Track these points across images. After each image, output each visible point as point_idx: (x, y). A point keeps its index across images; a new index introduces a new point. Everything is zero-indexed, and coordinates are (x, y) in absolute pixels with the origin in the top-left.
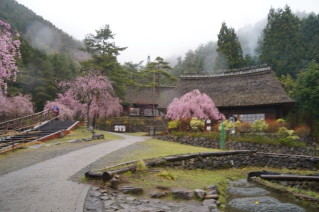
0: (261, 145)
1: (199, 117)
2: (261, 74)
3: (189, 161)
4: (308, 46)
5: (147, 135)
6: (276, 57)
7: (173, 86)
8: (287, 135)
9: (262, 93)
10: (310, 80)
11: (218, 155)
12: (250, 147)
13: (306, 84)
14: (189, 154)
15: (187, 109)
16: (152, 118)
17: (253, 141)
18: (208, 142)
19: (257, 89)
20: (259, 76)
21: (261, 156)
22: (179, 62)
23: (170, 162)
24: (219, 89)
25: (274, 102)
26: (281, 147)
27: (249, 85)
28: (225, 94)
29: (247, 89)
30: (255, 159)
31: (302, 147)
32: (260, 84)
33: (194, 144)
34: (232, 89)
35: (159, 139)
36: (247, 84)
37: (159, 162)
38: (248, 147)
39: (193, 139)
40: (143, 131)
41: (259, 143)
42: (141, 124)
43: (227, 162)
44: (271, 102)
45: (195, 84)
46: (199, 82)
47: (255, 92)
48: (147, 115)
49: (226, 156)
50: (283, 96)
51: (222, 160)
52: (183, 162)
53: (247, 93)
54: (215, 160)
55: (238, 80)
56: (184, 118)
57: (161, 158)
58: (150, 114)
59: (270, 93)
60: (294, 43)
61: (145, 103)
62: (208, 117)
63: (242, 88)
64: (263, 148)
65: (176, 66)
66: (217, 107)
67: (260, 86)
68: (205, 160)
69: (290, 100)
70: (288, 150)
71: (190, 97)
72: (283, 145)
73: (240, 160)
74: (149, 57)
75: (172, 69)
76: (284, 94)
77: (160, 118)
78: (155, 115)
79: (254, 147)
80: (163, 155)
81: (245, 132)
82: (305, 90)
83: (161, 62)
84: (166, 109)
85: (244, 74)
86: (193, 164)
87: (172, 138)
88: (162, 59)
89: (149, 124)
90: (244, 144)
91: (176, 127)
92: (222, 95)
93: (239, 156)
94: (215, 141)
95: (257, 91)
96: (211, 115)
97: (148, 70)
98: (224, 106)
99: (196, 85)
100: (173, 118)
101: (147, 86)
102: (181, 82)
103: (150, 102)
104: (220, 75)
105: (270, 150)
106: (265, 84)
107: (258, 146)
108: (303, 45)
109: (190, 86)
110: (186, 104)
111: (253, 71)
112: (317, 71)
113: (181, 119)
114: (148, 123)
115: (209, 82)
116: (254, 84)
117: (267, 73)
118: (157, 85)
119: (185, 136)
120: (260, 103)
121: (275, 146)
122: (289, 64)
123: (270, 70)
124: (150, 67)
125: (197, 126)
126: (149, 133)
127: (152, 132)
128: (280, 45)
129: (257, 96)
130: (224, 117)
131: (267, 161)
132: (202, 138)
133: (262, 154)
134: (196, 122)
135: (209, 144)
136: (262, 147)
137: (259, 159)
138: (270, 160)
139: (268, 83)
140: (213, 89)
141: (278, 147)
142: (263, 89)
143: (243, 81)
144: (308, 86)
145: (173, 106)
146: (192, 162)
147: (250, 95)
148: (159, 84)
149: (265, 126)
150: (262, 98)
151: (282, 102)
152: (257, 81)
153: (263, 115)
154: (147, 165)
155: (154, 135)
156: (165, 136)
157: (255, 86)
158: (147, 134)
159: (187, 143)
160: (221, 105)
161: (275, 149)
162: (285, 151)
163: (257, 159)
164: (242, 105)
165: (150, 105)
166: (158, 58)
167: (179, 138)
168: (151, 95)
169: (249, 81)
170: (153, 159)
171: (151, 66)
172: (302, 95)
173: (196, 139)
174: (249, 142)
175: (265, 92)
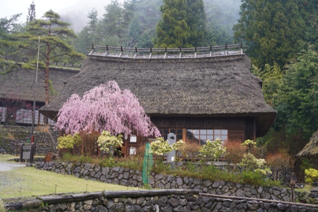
0: (213, 182)
1: (114, 131)
2: (228, 60)
3: (83, 204)
4: (310, 18)
5: (17, 161)
6: (259, 32)
7: (77, 69)
8: (255, 166)
9: (226, 93)
10: (301, 78)
11: (134, 196)
12: (196, 185)
13: (297, 83)
14: (85, 193)
15: (94, 116)
16: (31, 128)
17: (201, 175)
18: (126, 175)
19: (219, 87)
20: (224, 64)
21: (205, 199)
22: (93, 23)
23: (49, 204)
24: (156, 81)
25: (244, 111)
26: (243, 186)
27: (207, 78)
28: (165, 91)
29: (203, 85)
30: (194, 205)
31: (275, 187)
32: (225, 79)
33: (102, 178)
34: (178, 83)
35: (40, 167)
36: (204, 76)
37: (29, 202)
38: (193, 186)
39: (101, 170)
40: (11, 152)
41: (210, 180)
42: (7, 138)
43: (149, 207)
44: (238, 110)
45: (113, 70)
46: (122, 66)
47: (215, 92)
48: (21, 122)
49: (147, 198)
50: (258, 101)
51: (140, 205)
52: (73, 205)
53: (202, 92)
54: (128, 203)
55: (190, 68)
56: (88, 130)
57: (35, 198)
58: (29, 120)
59: (238, 94)
60: (290, 10)
61: (17, 98)
62: (130, 131)
63: (194, 83)
64: (216, 188)
65: (86, 29)
66: (149, 115)
67: (224, 81)
68: (111, 204)
69: (268, 109)
70: (254, 191)
71: (102, 93)
72: (248, 182)
73: (171, 205)
74: (33, 7)
75: (75, 37)
76: (260, 97)
77: (46, 129)
78: (36, 123)
79: (202, 185)
80: (38, 194)
81: (190, 160)
82: (293, 93)
83: (56, 22)
84: (57, 112)
85: (200, 59)
86: (90, 210)
87: (64, 167)
88: (57, 16)
89: (24, 140)
90: (186, 181)
91: (72, 146)
92: (160, 94)
93: (169, 198)
94: (138, 175)
95: (218, 90)
96: (136, 128)
97: (28, 34)
98: (162, 112)
99: (116, 72)
100: (67, 130)
101: (24, 65)
102: (88, 64)
103: (28, 95)
104: (160, 57)
105: (227, 191)
106: (233, 78)
107: (208, 183)
108: (303, 16)
109: (105, 72)
110: (93, 105)
111: (216, 54)
112: (312, 64)
113: (81, 133)
114: (21, 136)
115: (139, 68)
116: (214, 77)
117: (238, 60)
118: (45, 66)
119: (88, 164)
120: (221, 112)
121: (234, 184)
122: (278, 45)
123: (243, 55)
124: (32, 29)
125: (108, 146)
126: (22, 156)
127: (27, 155)
128: (266, 11)
129: (218, 99)
130: (158, 132)
131: (214, 208)
132: (117, 169)
133: (209, 196)
134: (108, 138)
135: (128, 179)
136: (214, 185)
137: (202, 205)
138: (219, 206)
139: (236, 77)
140: (145, 80)
141: (238, 186)
142: (229, 86)
143: (198, 72)
144: (298, 88)
145: (70, 108)
146: (89, 207)
147: (206, 97)
148: (48, 64)
149: (221, 151)
150: (226, 102)
151: (255, 111)
152: (220, 72)
153: (225, 132)
154: (7, 207)
155: (31, 160)
156: (51, 163)
157: (216, 80)
158: (19, 157)
159: (89, 176)
160: (156, 111)
161: (235, 189)
162: (248, 194)
163: (199, 205)
164: (192, 113)
165: (28, 102)
166: (50, 14)
167: (75, 166)
168: (31, 84)
169: (207, 71)
170: (20, 199)
171: (35, 26)
172: (289, 101)
173: (106, 170)
174: (194, 177)
175: (230, 93)
